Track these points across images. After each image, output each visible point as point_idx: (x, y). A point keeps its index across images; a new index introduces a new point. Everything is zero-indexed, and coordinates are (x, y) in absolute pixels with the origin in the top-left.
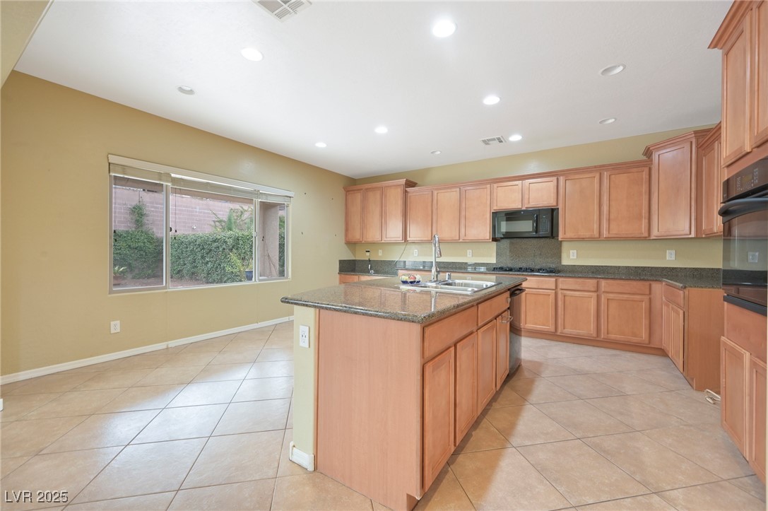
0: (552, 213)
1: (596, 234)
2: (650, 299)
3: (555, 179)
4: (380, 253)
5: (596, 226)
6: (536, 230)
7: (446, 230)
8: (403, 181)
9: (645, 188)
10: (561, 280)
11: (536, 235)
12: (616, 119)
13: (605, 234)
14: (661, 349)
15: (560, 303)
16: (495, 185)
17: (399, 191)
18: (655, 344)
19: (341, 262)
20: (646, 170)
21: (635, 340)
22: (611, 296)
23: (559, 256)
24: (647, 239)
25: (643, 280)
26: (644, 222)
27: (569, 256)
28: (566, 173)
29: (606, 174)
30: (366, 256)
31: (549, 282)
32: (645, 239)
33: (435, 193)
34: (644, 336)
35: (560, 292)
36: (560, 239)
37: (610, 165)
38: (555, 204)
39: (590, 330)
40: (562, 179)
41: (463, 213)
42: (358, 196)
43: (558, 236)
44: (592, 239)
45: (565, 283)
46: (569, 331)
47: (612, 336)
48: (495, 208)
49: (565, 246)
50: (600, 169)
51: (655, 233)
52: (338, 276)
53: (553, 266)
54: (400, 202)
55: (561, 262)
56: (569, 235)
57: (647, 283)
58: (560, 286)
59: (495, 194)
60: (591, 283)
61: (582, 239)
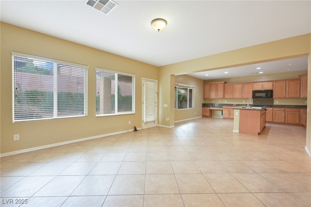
0: (271, 91)
1: (284, 97)
2: (300, 113)
3: (272, 82)
4: (214, 101)
5: (284, 95)
6: (266, 95)
7: (237, 95)
8: (224, 82)
9: (299, 85)
10: (274, 108)
11: (267, 96)
12: (292, 64)
13: (287, 97)
14: (302, 125)
15: (274, 114)
16: (254, 84)
17: (222, 85)
18: (301, 124)
19: (203, 104)
20: (299, 81)
21: (295, 123)
22: (289, 112)
23: (273, 102)
24: (299, 98)
25: (298, 108)
26: (298, 94)
27: (276, 102)
28: (276, 81)
29: (287, 82)
30: (209, 102)
31: (271, 109)
32: (298, 98)
33: (234, 85)
34: (298, 122)
35: (274, 112)
36: (274, 98)
37: (289, 79)
38: (272, 89)
39: (283, 120)
40: (274, 83)
41: (243, 91)
42: (208, 86)
43: (273, 97)
44: (283, 98)
45: (275, 109)
46: (276, 121)
47: (289, 122)
48: (254, 90)
49: (275, 100)
50: (286, 80)
51: (301, 97)
52: (202, 108)
53: (271, 105)
54: (222, 88)
55: (273, 104)
56: (276, 97)
57: (299, 109)
58: (274, 110)
59: (253, 86)
60: (283, 109)
61: (280, 98)
